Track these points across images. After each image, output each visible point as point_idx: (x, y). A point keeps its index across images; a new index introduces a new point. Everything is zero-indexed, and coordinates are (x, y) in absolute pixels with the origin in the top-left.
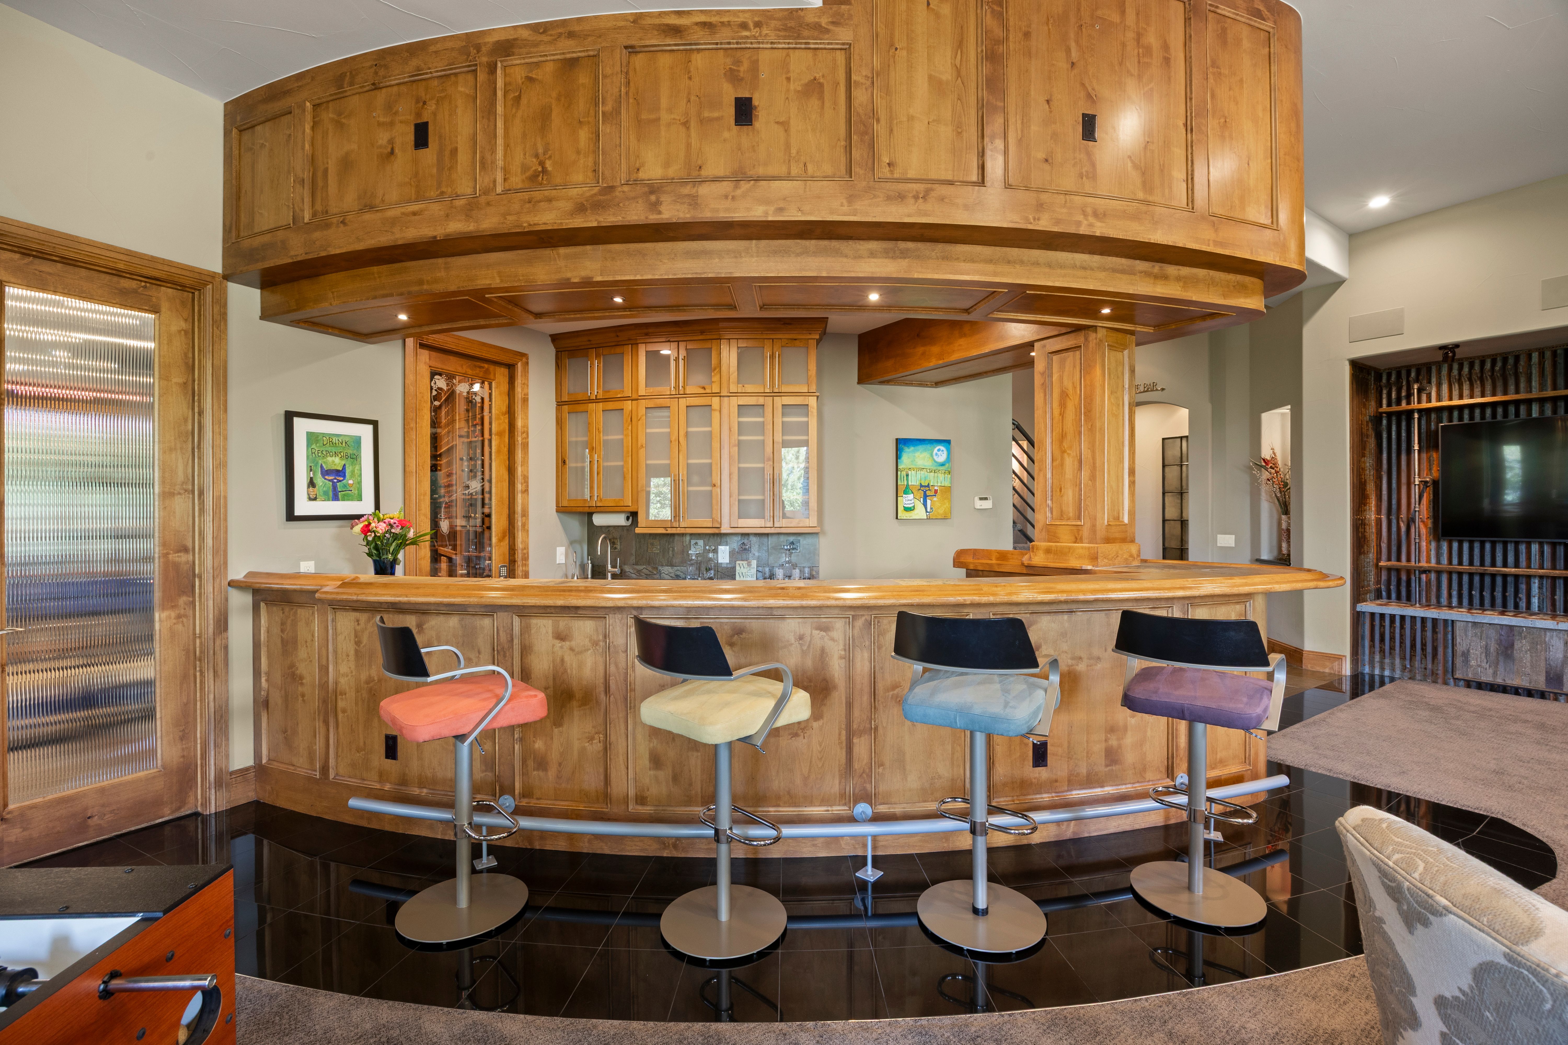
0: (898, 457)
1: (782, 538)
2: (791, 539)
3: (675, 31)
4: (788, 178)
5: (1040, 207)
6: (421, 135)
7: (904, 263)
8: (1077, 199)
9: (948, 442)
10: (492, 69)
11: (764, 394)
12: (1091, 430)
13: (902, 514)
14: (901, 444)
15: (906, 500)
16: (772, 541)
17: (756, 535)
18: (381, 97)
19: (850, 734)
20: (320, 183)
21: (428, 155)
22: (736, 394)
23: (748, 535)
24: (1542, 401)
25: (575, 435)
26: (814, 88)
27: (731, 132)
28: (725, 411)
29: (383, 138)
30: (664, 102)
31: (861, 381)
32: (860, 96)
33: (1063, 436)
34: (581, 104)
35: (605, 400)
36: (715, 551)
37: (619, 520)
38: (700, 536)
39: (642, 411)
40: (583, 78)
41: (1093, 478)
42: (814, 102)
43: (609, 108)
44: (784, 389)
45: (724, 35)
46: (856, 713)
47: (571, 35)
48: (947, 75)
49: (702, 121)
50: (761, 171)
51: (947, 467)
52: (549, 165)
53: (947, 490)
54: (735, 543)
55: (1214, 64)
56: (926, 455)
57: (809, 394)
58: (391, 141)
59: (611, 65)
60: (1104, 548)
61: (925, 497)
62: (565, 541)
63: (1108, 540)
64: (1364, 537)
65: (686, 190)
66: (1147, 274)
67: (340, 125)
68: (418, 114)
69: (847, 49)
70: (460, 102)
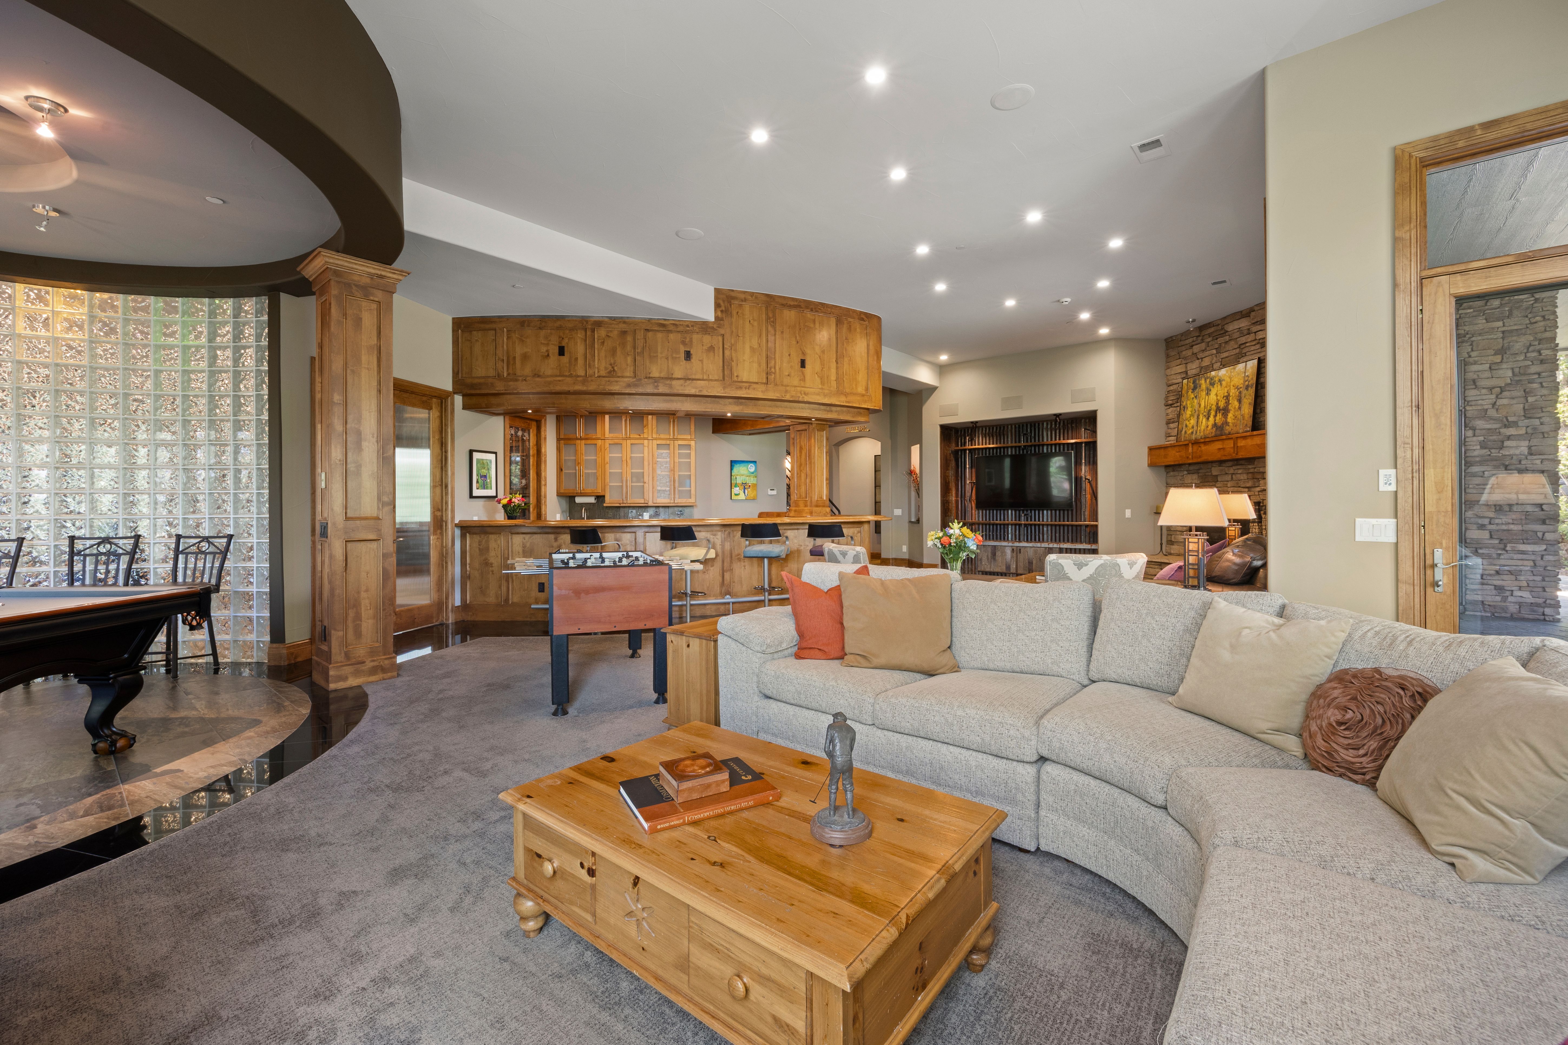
0: (731, 470)
1: (676, 509)
2: (680, 509)
3: (663, 325)
4: (703, 380)
5: (786, 391)
6: (561, 351)
7: (741, 407)
8: (799, 389)
9: (755, 462)
10: (593, 331)
11: (670, 439)
12: (810, 463)
13: (734, 497)
14: (733, 463)
15: (736, 490)
16: (671, 510)
17: (663, 507)
18: (543, 333)
19: (723, 572)
20: (512, 362)
21: (565, 359)
22: (656, 439)
23: (658, 507)
24: (1012, 447)
25: (568, 457)
26: (711, 349)
27: (683, 362)
28: (650, 447)
29: (544, 349)
30: (659, 350)
31: (713, 432)
32: (727, 353)
33: (801, 465)
34: (629, 347)
35: (586, 439)
36: (642, 515)
37: (592, 500)
38: (634, 507)
39: (607, 445)
40: (629, 338)
41: (811, 482)
42: (712, 354)
43: (639, 350)
44: (679, 437)
45: (681, 328)
46: (725, 564)
47: (624, 322)
48: (756, 346)
49: (673, 358)
50: (693, 377)
51: (755, 474)
52: (616, 368)
53: (755, 485)
54: (652, 511)
55: (846, 339)
56: (745, 468)
57: (691, 439)
58: (547, 351)
59: (640, 335)
60: (815, 509)
61: (745, 488)
62: (560, 511)
63: (817, 506)
64: (948, 509)
65: (668, 382)
66: (825, 410)
67: (522, 341)
68: (560, 343)
69: (723, 335)
70: (579, 341)
